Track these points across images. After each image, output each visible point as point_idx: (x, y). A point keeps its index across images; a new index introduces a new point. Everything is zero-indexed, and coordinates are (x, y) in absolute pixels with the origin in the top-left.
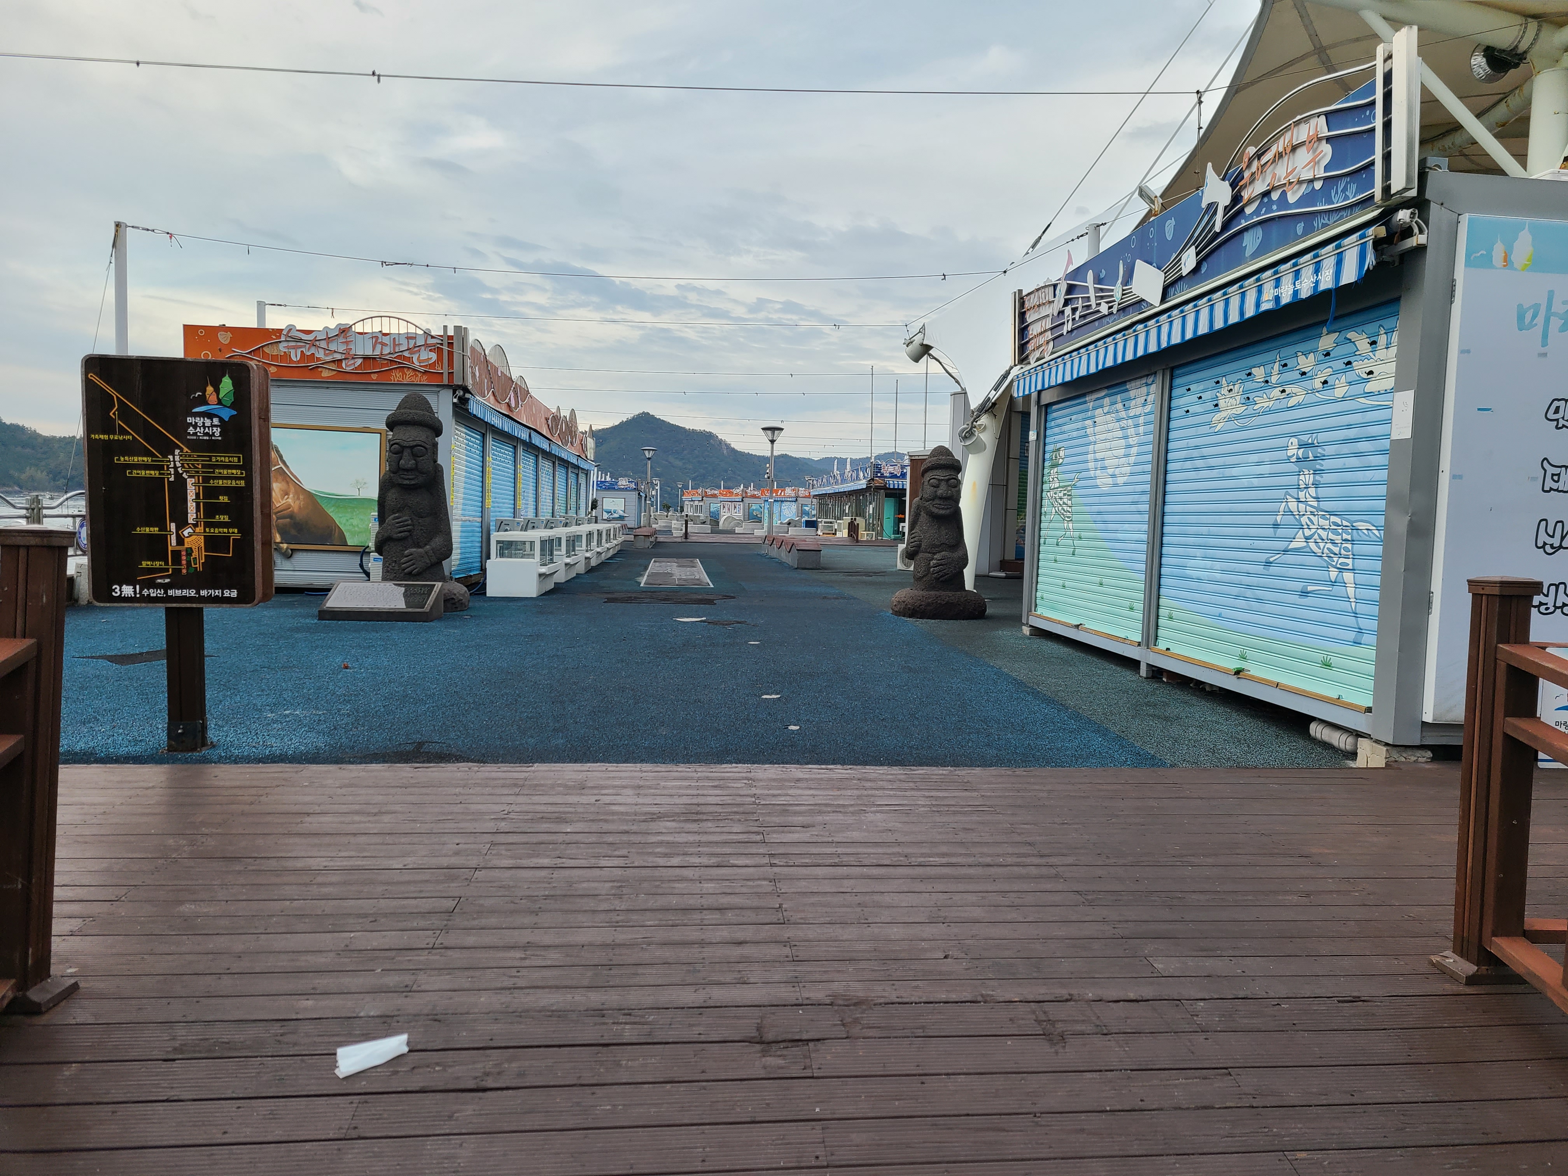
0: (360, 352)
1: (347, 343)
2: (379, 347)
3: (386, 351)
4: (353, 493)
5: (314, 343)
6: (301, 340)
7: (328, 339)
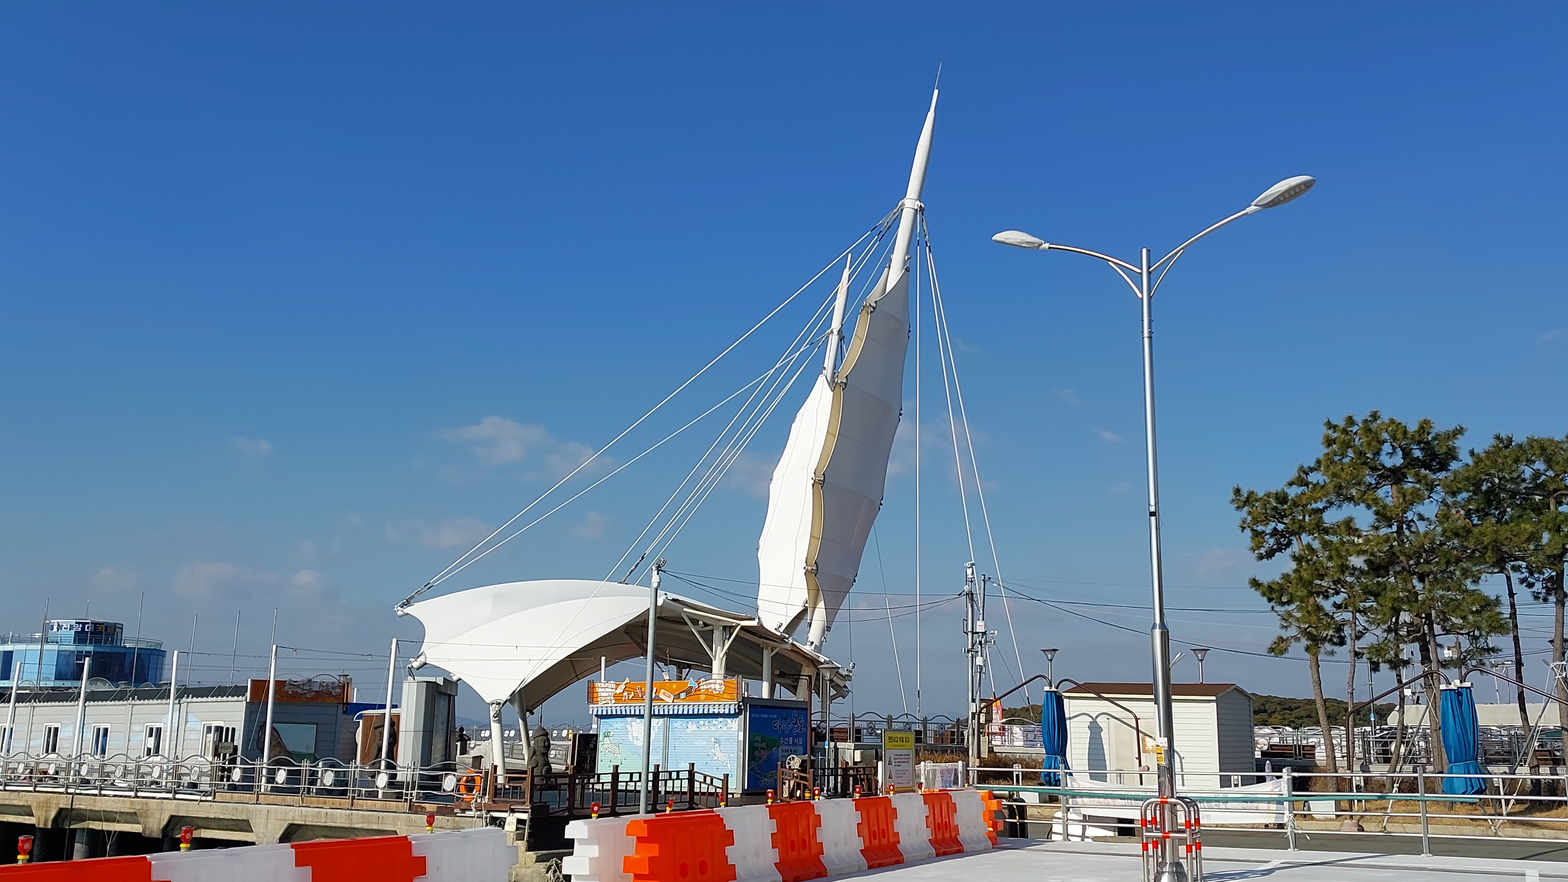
0: (314, 690)
1: (310, 686)
2: (321, 687)
3: (324, 688)
4: (305, 751)
5: (298, 686)
6: (293, 685)
7: (303, 685)
